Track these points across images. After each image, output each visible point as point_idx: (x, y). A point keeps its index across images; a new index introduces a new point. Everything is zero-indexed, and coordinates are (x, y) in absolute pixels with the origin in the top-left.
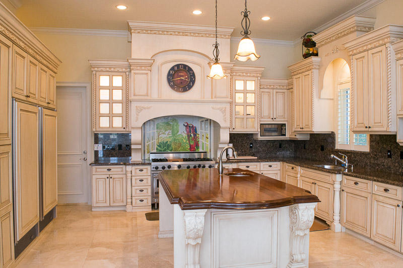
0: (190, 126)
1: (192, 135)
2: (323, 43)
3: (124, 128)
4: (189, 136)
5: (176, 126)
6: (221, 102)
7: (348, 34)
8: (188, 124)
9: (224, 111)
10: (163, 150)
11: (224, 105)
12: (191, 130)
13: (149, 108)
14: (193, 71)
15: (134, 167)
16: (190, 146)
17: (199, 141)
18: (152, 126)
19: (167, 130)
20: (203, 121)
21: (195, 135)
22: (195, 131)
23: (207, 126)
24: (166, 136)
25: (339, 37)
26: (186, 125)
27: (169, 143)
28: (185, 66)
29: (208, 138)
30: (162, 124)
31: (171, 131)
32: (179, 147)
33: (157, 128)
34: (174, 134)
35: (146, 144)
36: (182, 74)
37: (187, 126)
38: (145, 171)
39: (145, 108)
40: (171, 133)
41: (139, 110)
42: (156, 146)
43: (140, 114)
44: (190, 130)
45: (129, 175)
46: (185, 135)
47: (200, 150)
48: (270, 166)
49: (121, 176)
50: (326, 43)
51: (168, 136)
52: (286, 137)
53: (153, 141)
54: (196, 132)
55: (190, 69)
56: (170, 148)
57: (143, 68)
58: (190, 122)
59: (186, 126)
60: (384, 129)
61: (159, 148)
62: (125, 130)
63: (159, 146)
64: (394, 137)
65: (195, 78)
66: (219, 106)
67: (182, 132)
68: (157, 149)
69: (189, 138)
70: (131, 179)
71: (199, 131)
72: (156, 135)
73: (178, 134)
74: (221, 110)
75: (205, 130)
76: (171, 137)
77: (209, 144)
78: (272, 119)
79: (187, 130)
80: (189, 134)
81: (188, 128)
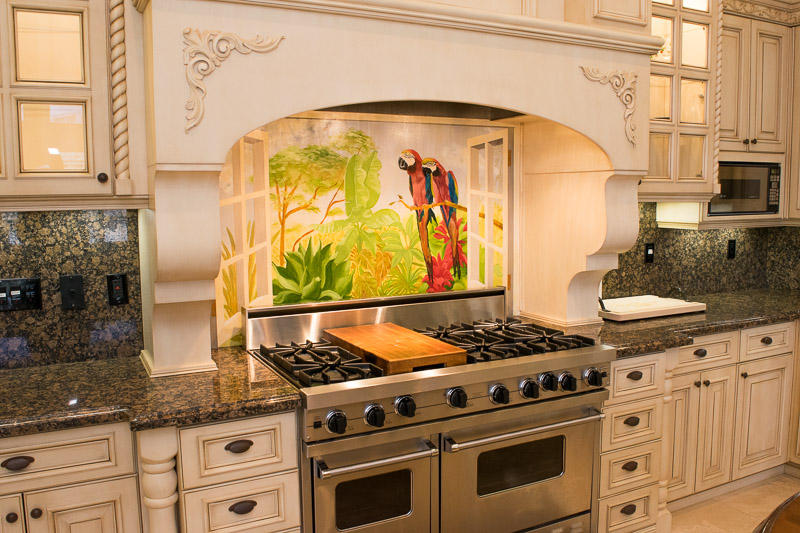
0: (427, 171)
1: (437, 211)
3: (103, 178)
5: (367, 167)
8: (418, 160)
9: (628, 93)
10: (305, 290)
11: (629, 64)
13: (272, 49)
15: (190, 435)
16: (431, 264)
17: (464, 242)
20: (481, 146)
21: (449, 213)
23: (496, 172)
26: (411, 162)
27: (333, 255)
29: (501, 227)
31: (342, 195)
32: (381, 273)
34: (356, 209)
38: (260, 445)
39: (244, 49)
40: (342, 206)
41: (208, 59)
42: (272, 275)
43: (208, 84)
44: (429, 192)
45: (159, 482)
46: (406, 215)
47: (472, 283)
49: (102, 492)
51: (329, 219)
52: (780, 215)
53: (257, 247)
54: (454, 198)
56: (341, 282)
59: (411, 170)
61: (286, 283)
62: (106, 189)
63: (287, 272)
66: (610, 65)
67: (394, 198)
68: (277, 289)
69: (423, 230)
70: (177, 506)
71: (465, 194)
72: (271, 215)
73: (374, 209)
74: (617, 83)
75: (490, 190)
76: (343, 223)
77: (504, 250)
78: (746, 142)
79: (419, 187)
80: (425, 207)
81: (419, 180)
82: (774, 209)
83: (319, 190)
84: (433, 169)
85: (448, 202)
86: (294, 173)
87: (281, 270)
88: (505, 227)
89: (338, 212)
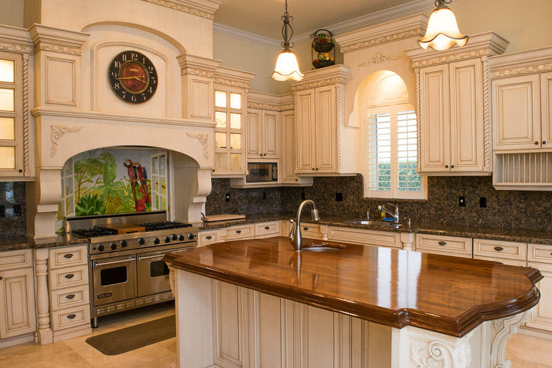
0: (135, 167)
1: (139, 182)
2: (356, 47)
3: (20, 171)
4: (134, 185)
5: (111, 166)
6: (200, 126)
7: (404, 38)
8: (131, 163)
9: (205, 141)
10: (88, 211)
11: (205, 131)
12: (138, 174)
13: (79, 130)
14: (153, 67)
15: (53, 252)
16: (137, 202)
17: (150, 193)
19: (96, 174)
20: (157, 158)
21: (144, 182)
22: (144, 175)
23: (162, 167)
24: (92, 185)
25: (387, 42)
26: (128, 164)
27: (99, 198)
28: (141, 57)
29: (165, 188)
30: (85, 163)
31: (102, 176)
32: (117, 205)
33: (76, 171)
34: (107, 181)
36: (135, 70)
37: (131, 167)
38: (76, 256)
39: (70, 131)
40: (102, 180)
41: (58, 134)
42: (75, 206)
43: (59, 142)
44: (136, 175)
45: (42, 268)
46: (127, 183)
47: (154, 209)
48: (267, 228)
49: (21, 272)
50: (360, 48)
51: (97, 185)
52: (278, 182)
53: (69, 196)
54: (146, 177)
55: (149, 64)
56: (102, 208)
57: (65, 49)
59: (129, 167)
60: (480, 169)
61: (79, 208)
62: (22, 174)
63: (81, 205)
64: (489, 179)
65: (156, 79)
66: (197, 131)
67: (122, 177)
68: (77, 211)
69: (133, 188)
70: (48, 277)
71: (150, 176)
72: (75, 184)
73: (114, 182)
74: (200, 138)
75: (160, 174)
76: (102, 187)
77: (166, 197)
78: (261, 155)
79: (131, 173)
80: (134, 180)
81: (132, 171)
82: (276, 180)
83: (93, 174)
84: (137, 166)
85: (143, 179)
86: (84, 169)
87: (78, 204)
88: (167, 188)
89: (100, 182)
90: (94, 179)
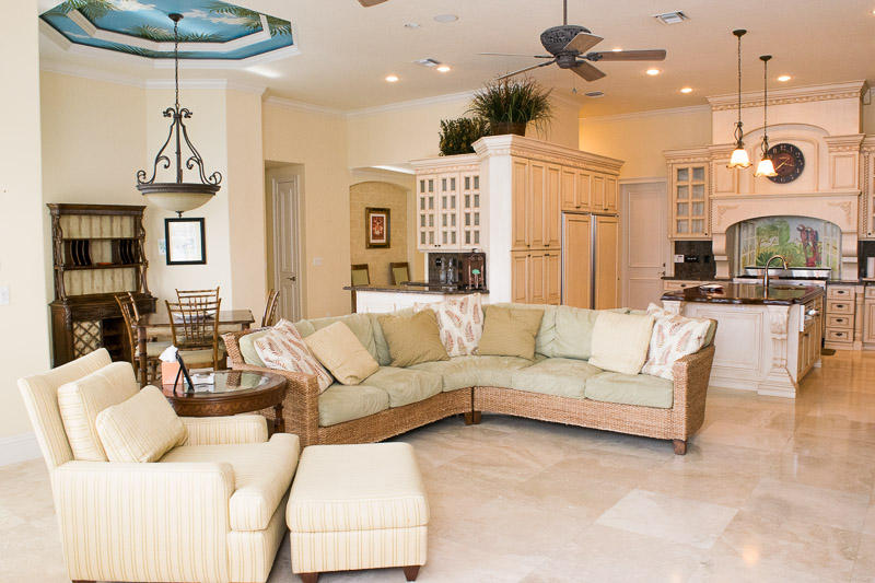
0: (807, 231)
3: (706, 234)
4: (806, 245)
5: (786, 230)
6: (843, 195)
8: (803, 228)
9: (847, 208)
11: (847, 199)
12: (810, 236)
13: (736, 207)
14: (800, 152)
16: (807, 260)
17: (821, 253)
18: (750, 231)
19: (772, 237)
21: (815, 244)
22: (815, 236)
24: (770, 244)
26: (801, 228)
27: (774, 254)
28: (788, 146)
29: (835, 248)
30: (765, 228)
32: (790, 261)
33: (758, 234)
35: (742, 256)
37: (803, 231)
39: (730, 208)
40: (778, 241)
42: (755, 259)
43: (723, 216)
44: (808, 237)
46: (799, 244)
47: (823, 266)
51: (773, 245)
53: (752, 251)
54: (817, 239)
55: (796, 150)
58: (807, 224)
59: (801, 231)
61: (759, 261)
63: (760, 258)
65: (803, 161)
66: (838, 200)
68: (757, 262)
69: (805, 248)
71: (821, 238)
73: (788, 242)
74: (842, 206)
75: (832, 238)
76: (777, 246)
79: (803, 236)
80: (806, 242)
81: (804, 234)
83: (770, 236)
84: (809, 230)
85: (815, 241)
86: (763, 232)
87: (758, 258)
88: (838, 249)
89: (776, 242)
90: (772, 240)
